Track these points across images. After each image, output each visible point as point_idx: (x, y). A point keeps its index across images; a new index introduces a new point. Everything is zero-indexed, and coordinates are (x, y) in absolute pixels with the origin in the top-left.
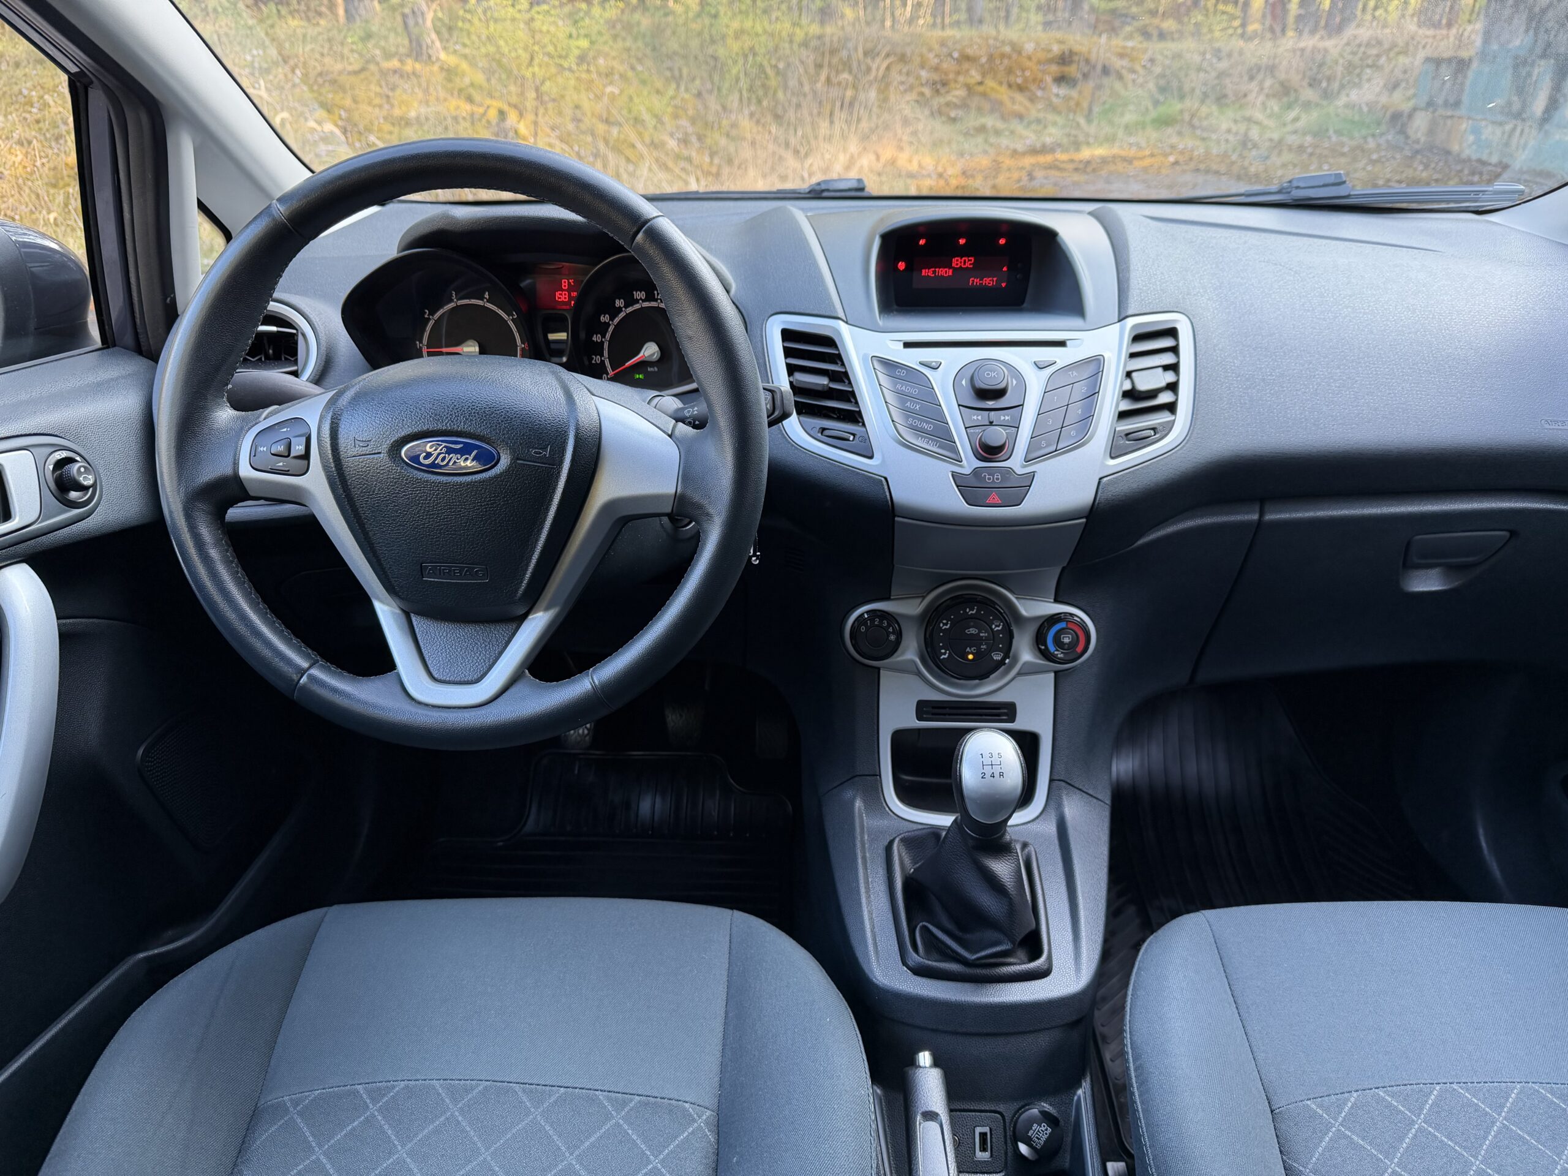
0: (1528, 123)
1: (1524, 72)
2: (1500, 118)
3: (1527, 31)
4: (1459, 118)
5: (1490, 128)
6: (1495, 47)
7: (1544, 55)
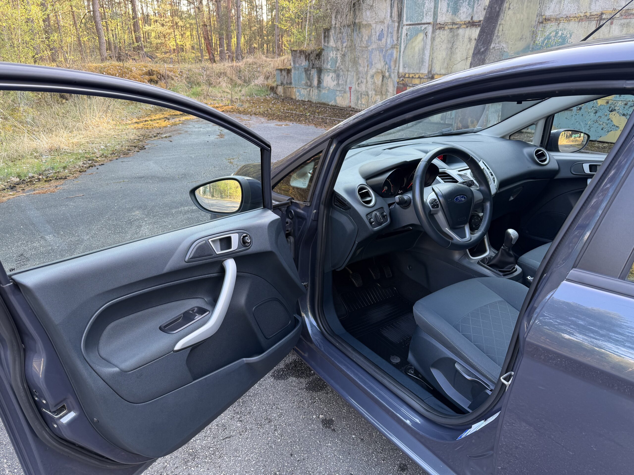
0: (314, 88)
1: (308, 72)
2: (305, 87)
3: (306, 60)
4: (292, 88)
5: (303, 90)
6: (297, 65)
7: (313, 68)
